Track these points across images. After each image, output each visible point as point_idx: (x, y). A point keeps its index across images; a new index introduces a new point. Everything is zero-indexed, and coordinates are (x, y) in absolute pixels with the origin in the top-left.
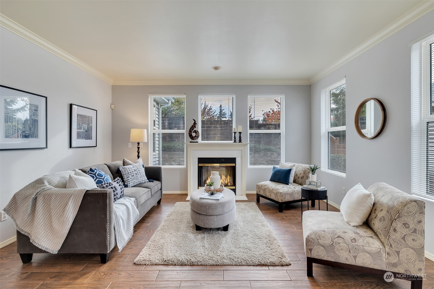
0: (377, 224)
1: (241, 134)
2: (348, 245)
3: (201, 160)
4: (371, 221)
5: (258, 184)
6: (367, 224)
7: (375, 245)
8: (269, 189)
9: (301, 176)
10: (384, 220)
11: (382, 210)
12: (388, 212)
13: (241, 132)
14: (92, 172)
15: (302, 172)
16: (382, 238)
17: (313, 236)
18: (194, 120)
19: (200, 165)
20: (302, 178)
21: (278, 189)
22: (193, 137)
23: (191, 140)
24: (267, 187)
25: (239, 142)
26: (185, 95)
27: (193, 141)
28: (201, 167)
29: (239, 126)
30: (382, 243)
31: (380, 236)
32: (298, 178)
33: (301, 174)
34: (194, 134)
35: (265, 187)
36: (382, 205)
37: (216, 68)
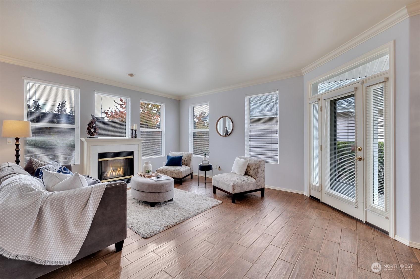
0: (251, 172)
1: (137, 131)
2: (246, 183)
3: (101, 155)
4: (248, 172)
5: (159, 169)
6: (246, 174)
7: (252, 180)
8: (170, 171)
9: (186, 160)
10: (255, 170)
11: (253, 166)
12: (256, 166)
13: (137, 129)
14: (66, 172)
15: (187, 158)
16: (255, 177)
17: (235, 183)
18: (92, 115)
19: (100, 160)
20: (187, 161)
21: (178, 170)
22: (92, 133)
23: (89, 136)
24: (168, 170)
25: (131, 138)
26: (79, 89)
27: (91, 137)
28: (101, 161)
29: (135, 125)
30: (255, 179)
31: (253, 177)
32: (184, 161)
33: (186, 158)
34: (92, 130)
35: (166, 170)
36: (251, 164)
37: (131, 75)
